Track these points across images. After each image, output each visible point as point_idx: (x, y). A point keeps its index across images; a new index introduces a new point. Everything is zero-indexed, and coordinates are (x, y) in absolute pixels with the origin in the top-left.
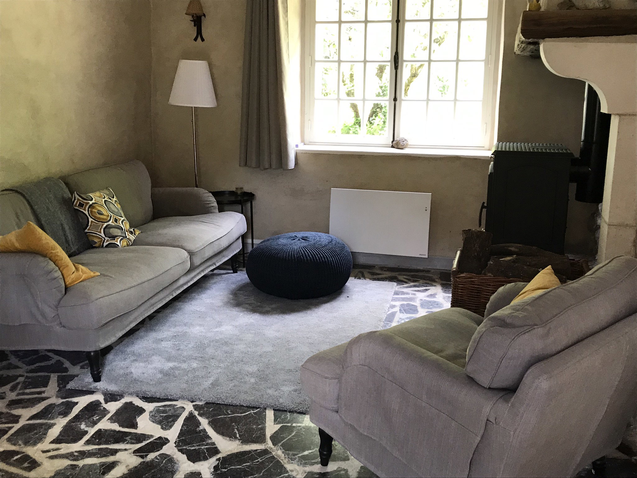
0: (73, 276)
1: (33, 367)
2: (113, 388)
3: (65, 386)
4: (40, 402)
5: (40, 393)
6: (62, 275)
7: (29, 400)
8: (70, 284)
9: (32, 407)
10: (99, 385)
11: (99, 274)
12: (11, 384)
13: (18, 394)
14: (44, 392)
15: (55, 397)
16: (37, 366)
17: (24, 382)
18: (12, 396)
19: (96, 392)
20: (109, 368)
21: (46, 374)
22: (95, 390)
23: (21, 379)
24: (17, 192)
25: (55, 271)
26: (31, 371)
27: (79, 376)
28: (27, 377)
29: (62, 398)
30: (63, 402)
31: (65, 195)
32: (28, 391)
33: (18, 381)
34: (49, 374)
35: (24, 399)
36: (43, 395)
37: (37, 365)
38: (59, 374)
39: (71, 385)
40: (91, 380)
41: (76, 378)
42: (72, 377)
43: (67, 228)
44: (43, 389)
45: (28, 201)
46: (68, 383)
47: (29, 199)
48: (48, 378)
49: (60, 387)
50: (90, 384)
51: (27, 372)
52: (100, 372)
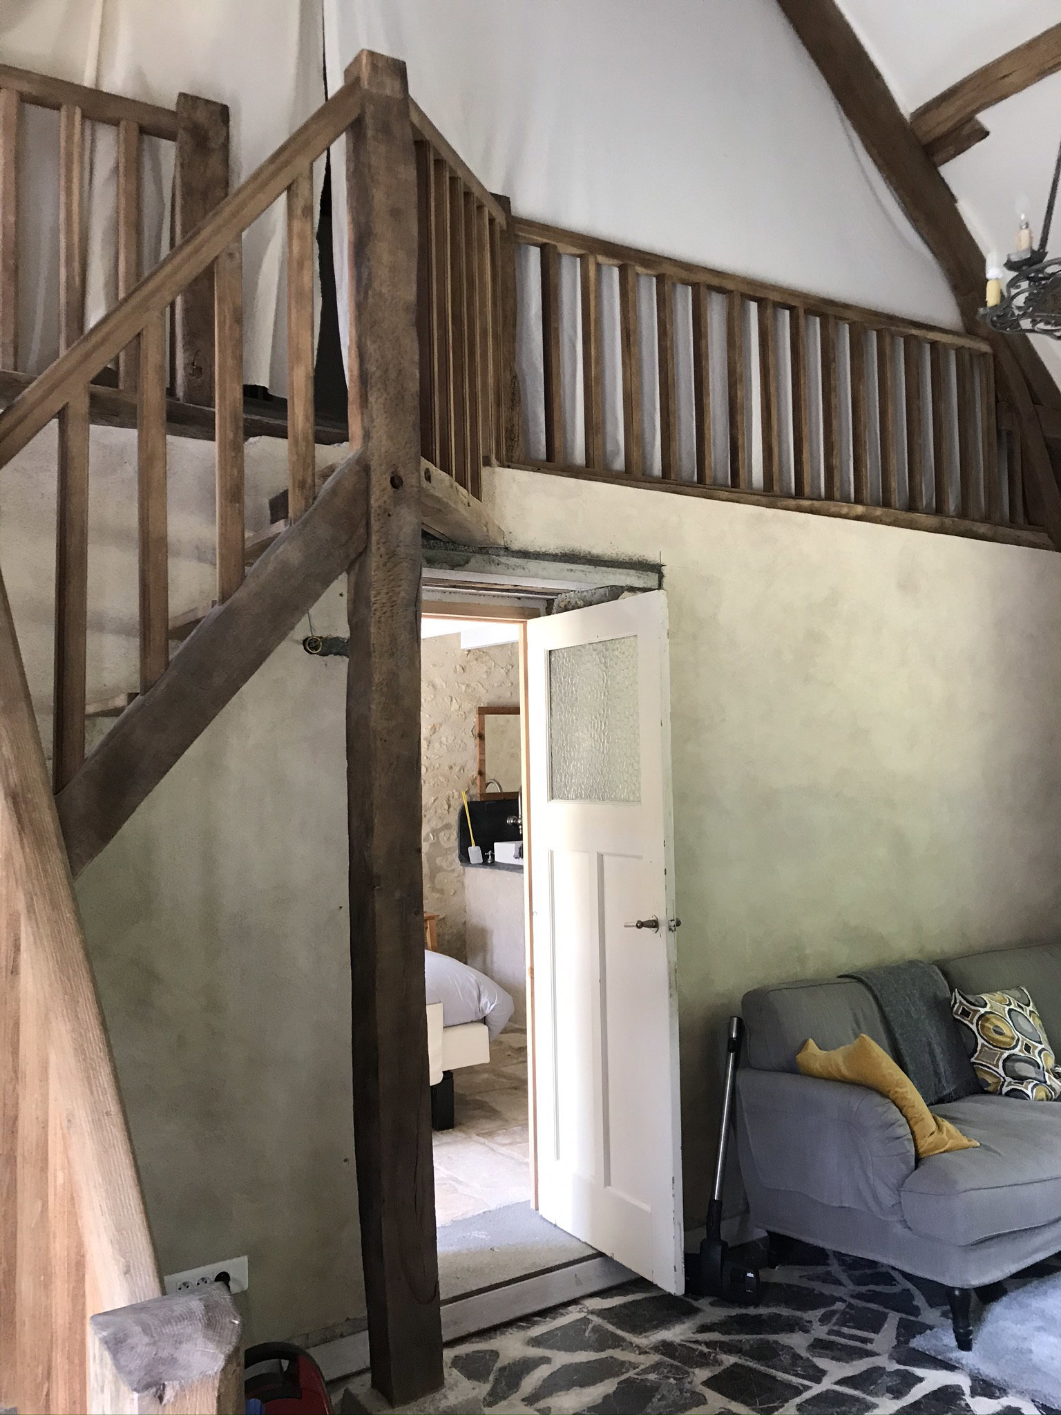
0: (931, 1139)
1: (863, 1289)
2: (989, 1371)
3: (907, 1342)
4: (861, 1358)
5: (865, 1340)
6: (913, 1133)
7: (844, 1347)
8: (924, 1152)
9: (847, 1362)
10: (966, 1357)
11: (979, 1144)
12: (822, 1311)
13: (830, 1333)
14: (871, 1341)
15: (887, 1355)
16: (869, 1291)
17: (844, 1313)
18: (820, 1332)
19: (959, 1368)
20: (991, 1330)
21: (881, 1309)
22: (957, 1365)
23: (839, 1306)
24: (860, 980)
25: (900, 1126)
26: (859, 1296)
27: (935, 1330)
28: (850, 1306)
29: (899, 1362)
30: (898, 1370)
31: (938, 993)
32: (845, 1330)
33: (834, 1308)
34: (887, 1311)
35: (838, 1344)
36: (869, 1347)
37: (872, 1287)
38: (904, 1316)
39: (918, 1343)
40: (954, 1343)
41: (928, 1332)
42: (923, 1328)
43: (938, 1051)
44: (871, 1335)
45: (875, 998)
46: (914, 1337)
47: (878, 995)
48: (884, 1317)
49: (898, 1341)
50: (951, 1350)
51: (852, 1296)
52: (970, 1333)
